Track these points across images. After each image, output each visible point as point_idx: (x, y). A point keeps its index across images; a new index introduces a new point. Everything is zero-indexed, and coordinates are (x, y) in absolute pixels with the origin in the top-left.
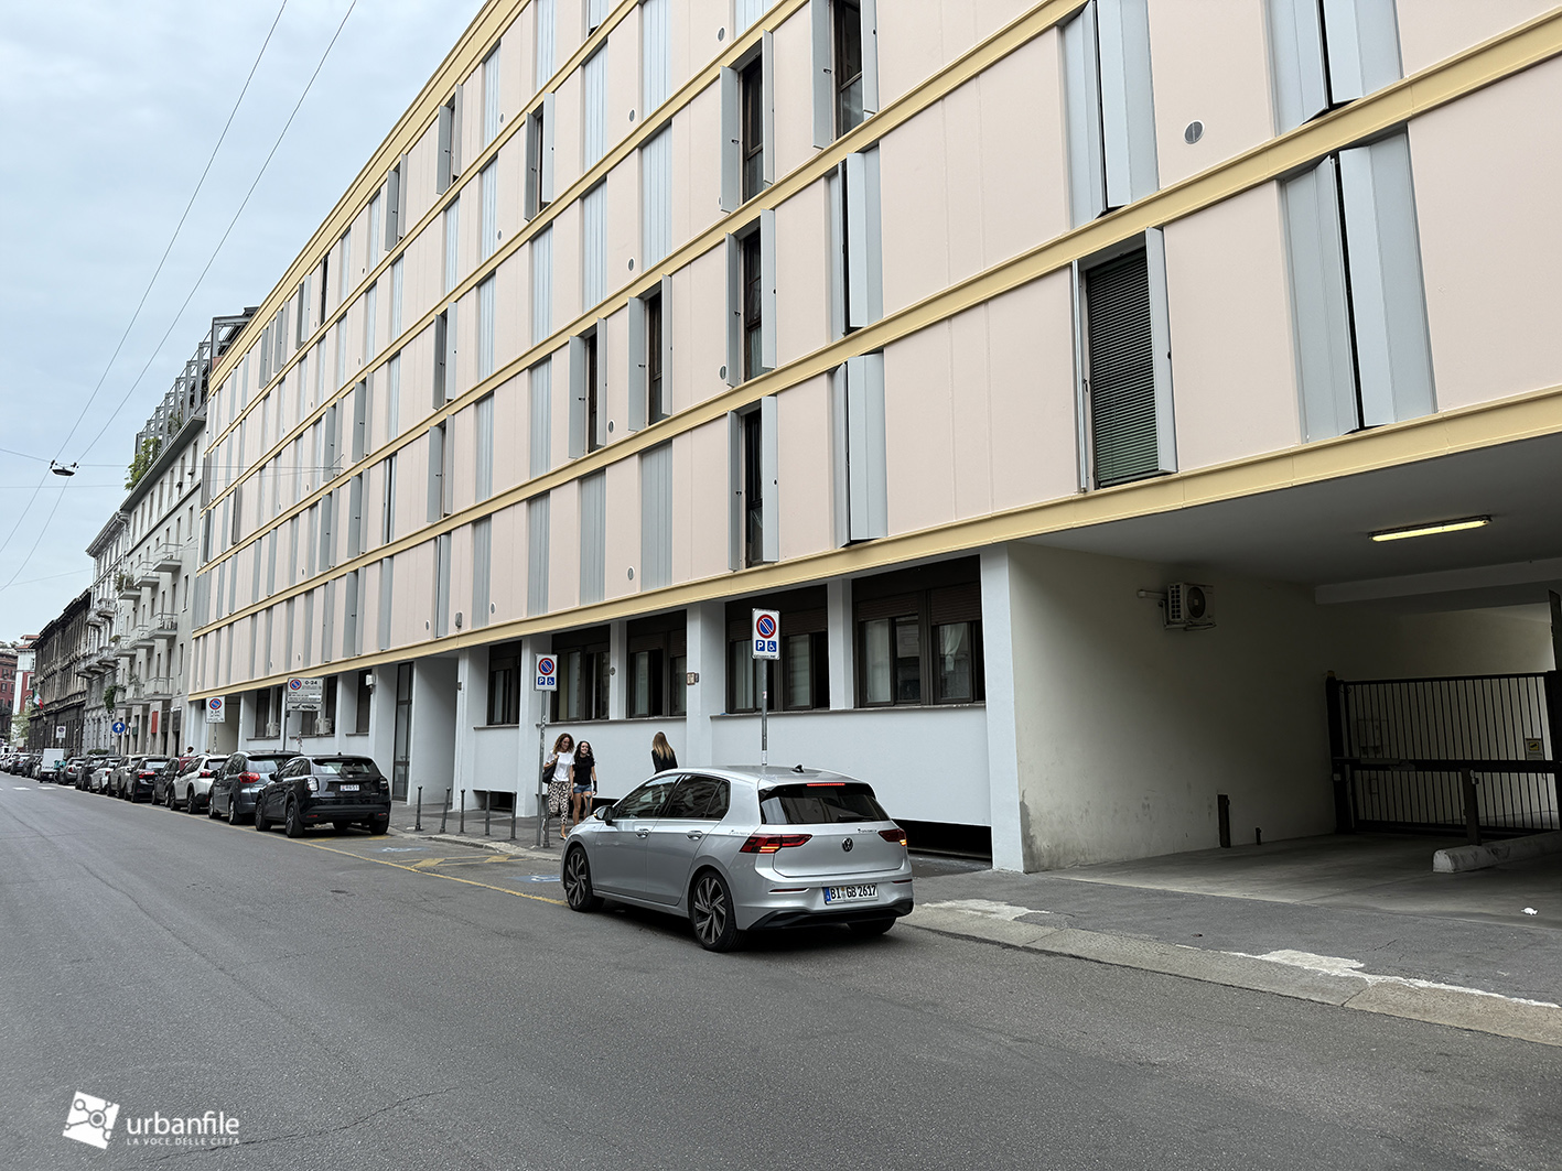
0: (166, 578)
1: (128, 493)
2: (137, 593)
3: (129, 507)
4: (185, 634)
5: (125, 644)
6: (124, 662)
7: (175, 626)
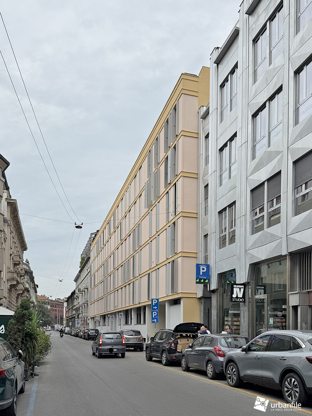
0: (86, 290)
1: (80, 268)
2: (82, 293)
3: (80, 272)
4: (89, 303)
5: (80, 304)
6: (81, 308)
7: (87, 301)
